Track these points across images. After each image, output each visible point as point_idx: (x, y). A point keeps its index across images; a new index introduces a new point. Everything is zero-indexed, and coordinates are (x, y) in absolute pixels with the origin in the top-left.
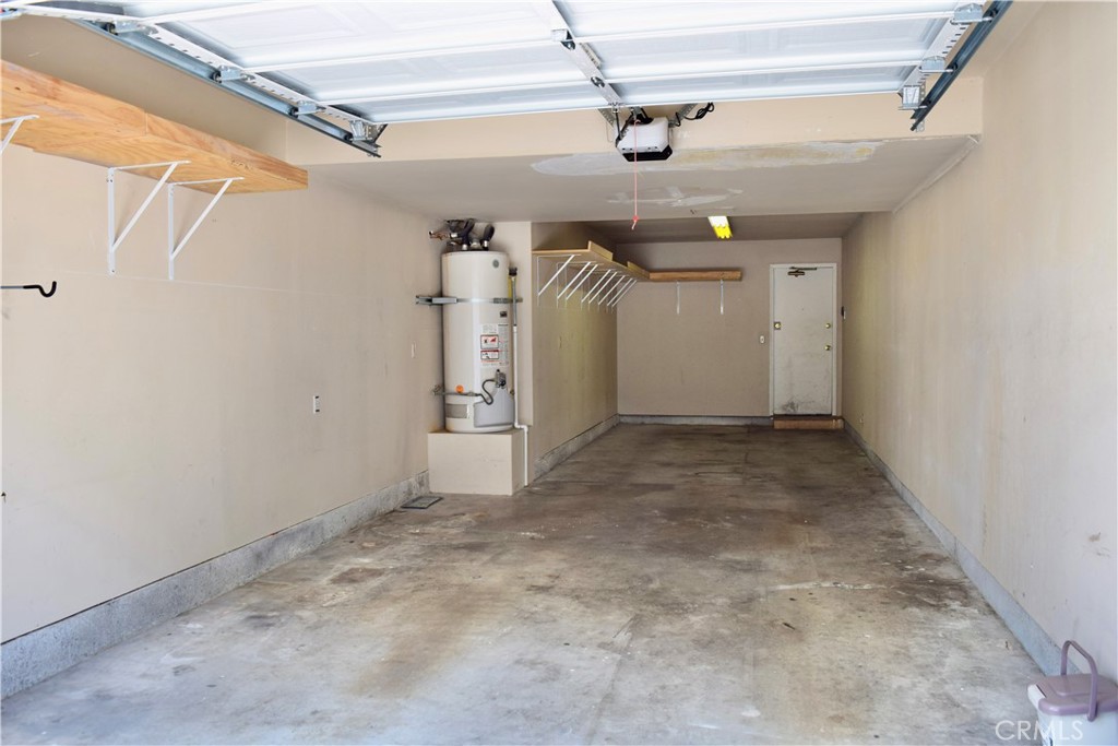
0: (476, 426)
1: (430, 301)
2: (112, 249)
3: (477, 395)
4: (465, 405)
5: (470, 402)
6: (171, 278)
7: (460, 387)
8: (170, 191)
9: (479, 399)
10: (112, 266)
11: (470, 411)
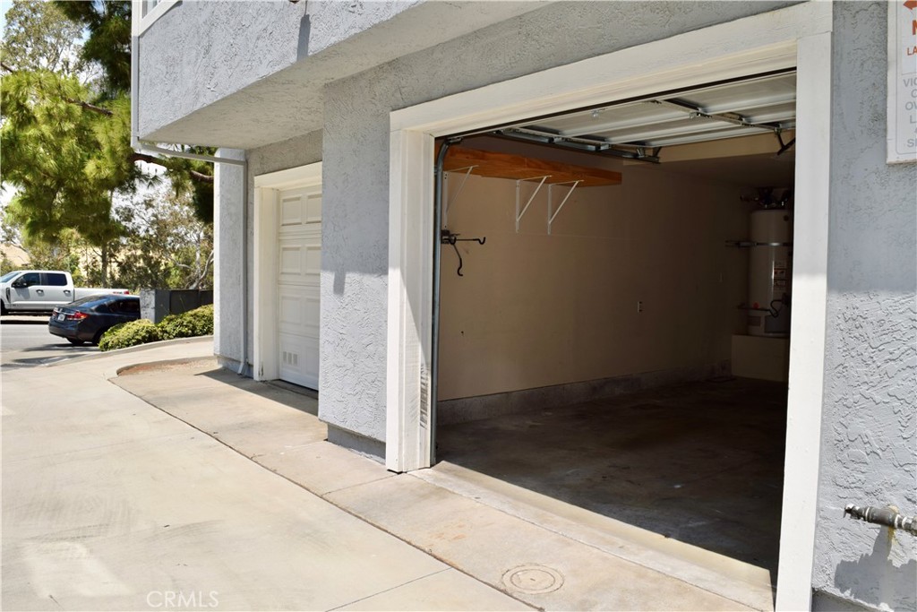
0: (766, 332)
1: (738, 244)
2: (518, 220)
3: (767, 310)
4: (760, 317)
5: (763, 315)
6: (549, 233)
7: (756, 304)
8: (550, 189)
9: (769, 313)
10: (517, 228)
11: (763, 321)
